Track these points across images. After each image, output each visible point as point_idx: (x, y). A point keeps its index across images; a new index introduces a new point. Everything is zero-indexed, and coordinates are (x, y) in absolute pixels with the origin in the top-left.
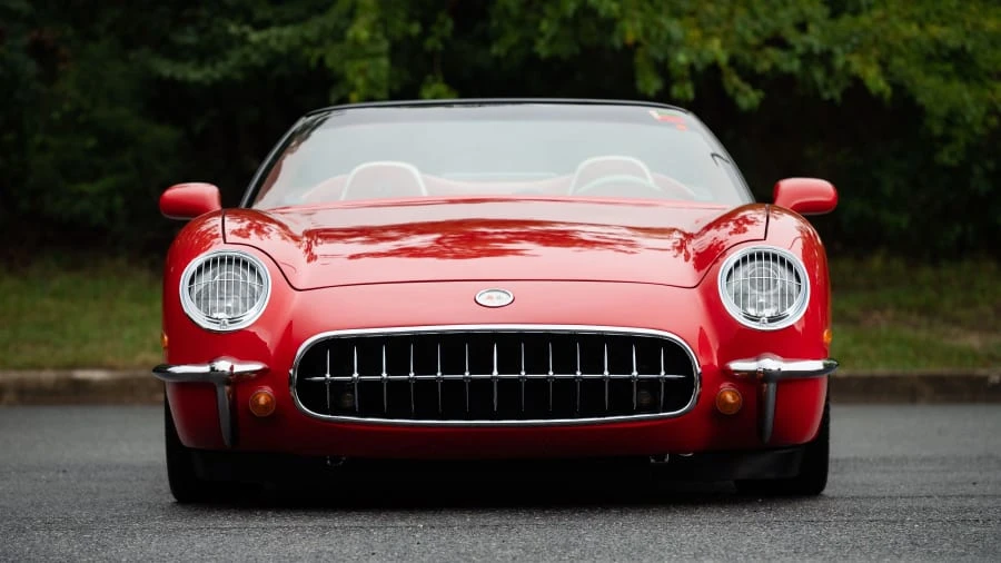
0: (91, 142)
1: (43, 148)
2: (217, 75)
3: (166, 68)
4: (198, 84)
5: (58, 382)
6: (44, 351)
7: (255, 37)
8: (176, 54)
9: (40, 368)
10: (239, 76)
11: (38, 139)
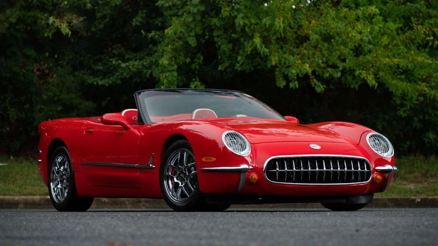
0: (60, 108)
1: (40, 111)
2: (110, 82)
3: (91, 80)
4: (103, 85)
5: (41, 199)
6: (37, 188)
7: (123, 65)
8: (95, 74)
9: (35, 195)
10: (119, 82)
11: (38, 107)
